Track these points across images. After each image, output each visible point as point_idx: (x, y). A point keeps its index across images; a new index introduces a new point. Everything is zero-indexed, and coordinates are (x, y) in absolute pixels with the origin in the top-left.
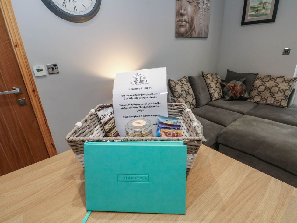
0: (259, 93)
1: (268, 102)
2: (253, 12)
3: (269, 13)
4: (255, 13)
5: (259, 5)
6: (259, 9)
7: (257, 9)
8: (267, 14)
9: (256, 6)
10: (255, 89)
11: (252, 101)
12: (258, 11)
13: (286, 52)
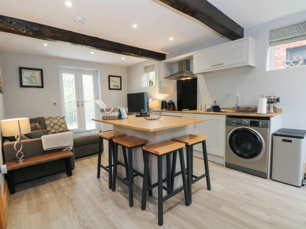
0: (52, 128)
1: (60, 130)
2: (28, 80)
3: (39, 83)
4: (29, 81)
5: (31, 77)
6: (32, 79)
7: (30, 79)
8: (37, 83)
9: (30, 77)
10: (48, 126)
11: (50, 133)
12: (31, 80)
13: (55, 104)
